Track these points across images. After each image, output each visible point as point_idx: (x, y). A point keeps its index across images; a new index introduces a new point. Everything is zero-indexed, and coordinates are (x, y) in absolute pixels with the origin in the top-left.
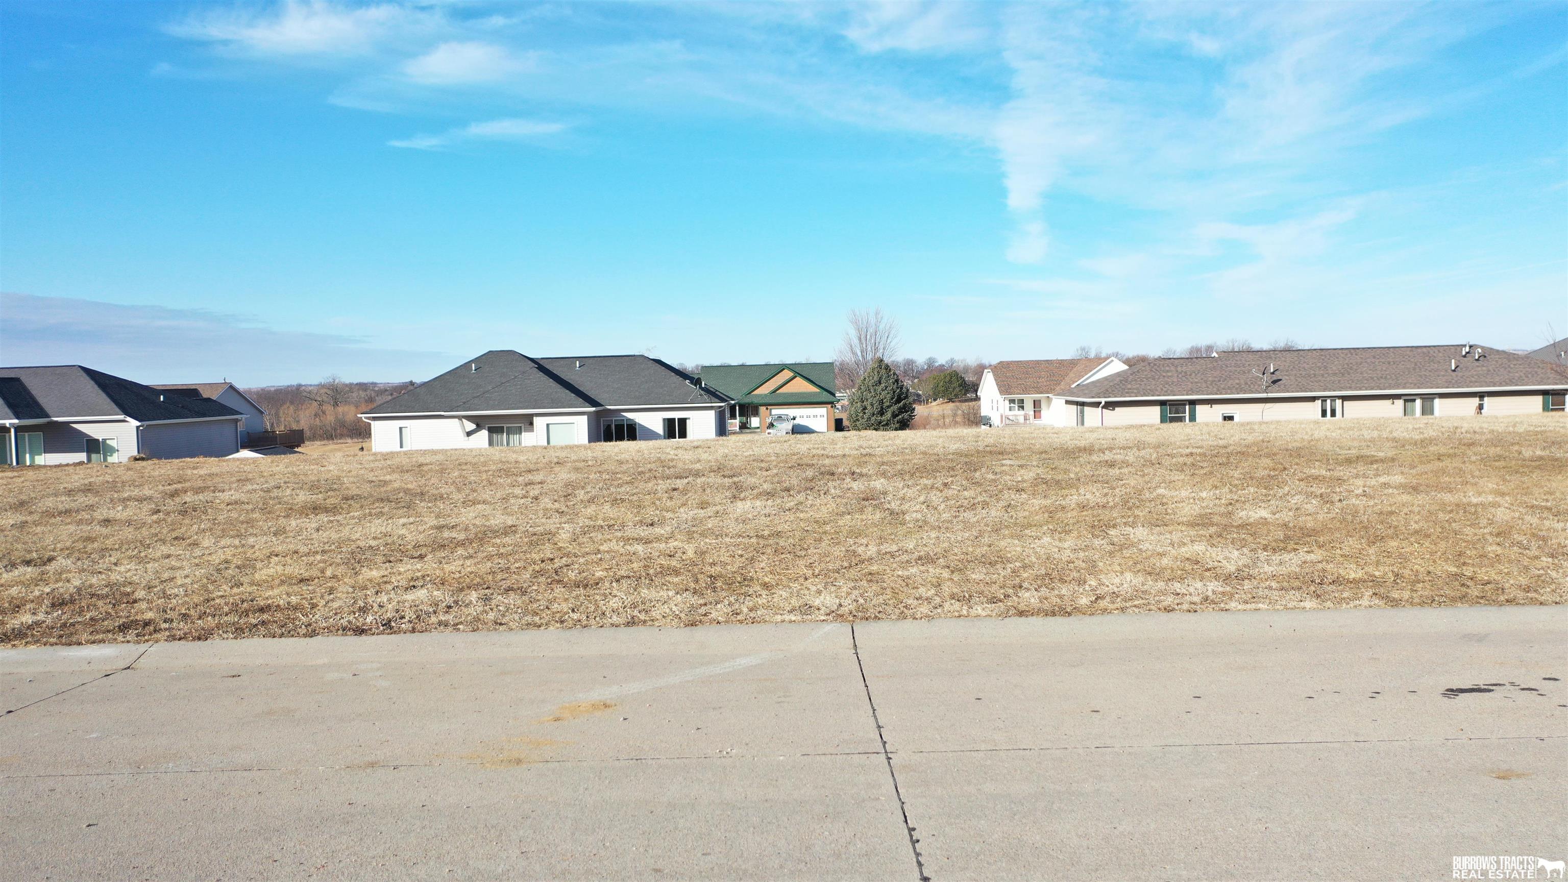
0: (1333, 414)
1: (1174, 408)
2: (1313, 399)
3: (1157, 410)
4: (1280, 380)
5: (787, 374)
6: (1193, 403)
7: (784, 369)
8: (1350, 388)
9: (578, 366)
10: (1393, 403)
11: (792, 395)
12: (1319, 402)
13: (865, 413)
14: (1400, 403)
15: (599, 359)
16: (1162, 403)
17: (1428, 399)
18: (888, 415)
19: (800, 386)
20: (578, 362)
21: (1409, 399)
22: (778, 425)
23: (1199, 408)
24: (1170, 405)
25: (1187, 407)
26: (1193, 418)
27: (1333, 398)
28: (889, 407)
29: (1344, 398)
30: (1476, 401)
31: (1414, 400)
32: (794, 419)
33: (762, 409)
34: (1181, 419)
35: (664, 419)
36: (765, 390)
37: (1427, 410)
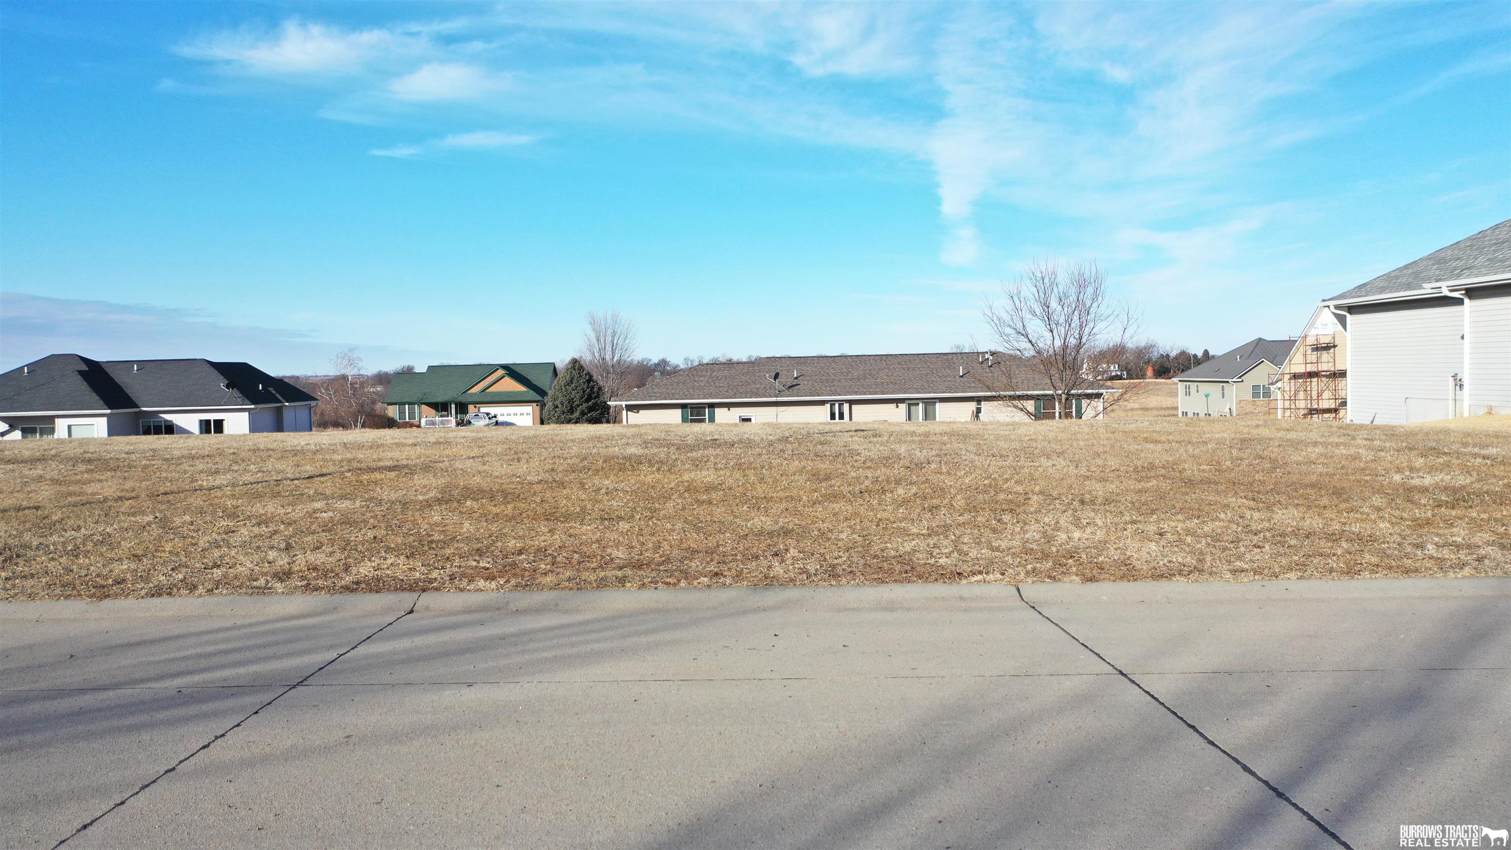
0: (841, 417)
1: (695, 411)
2: (823, 403)
3: (678, 413)
4: (799, 384)
5: (501, 372)
6: (712, 406)
7: (498, 369)
8: (856, 393)
9: (135, 369)
10: (897, 407)
11: (500, 393)
12: (828, 405)
13: (556, 412)
14: (903, 407)
15: (160, 362)
16: (683, 406)
17: (929, 403)
18: (577, 414)
19: (510, 385)
20: (135, 366)
21: (911, 403)
22: (475, 423)
23: (718, 411)
24: (691, 408)
25: (707, 410)
26: (712, 419)
27: (841, 403)
28: (578, 406)
29: (851, 402)
30: (973, 406)
31: (917, 404)
32: (495, 416)
33: (471, 407)
34: (703, 421)
35: (201, 421)
36: (476, 389)
37: (929, 415)
